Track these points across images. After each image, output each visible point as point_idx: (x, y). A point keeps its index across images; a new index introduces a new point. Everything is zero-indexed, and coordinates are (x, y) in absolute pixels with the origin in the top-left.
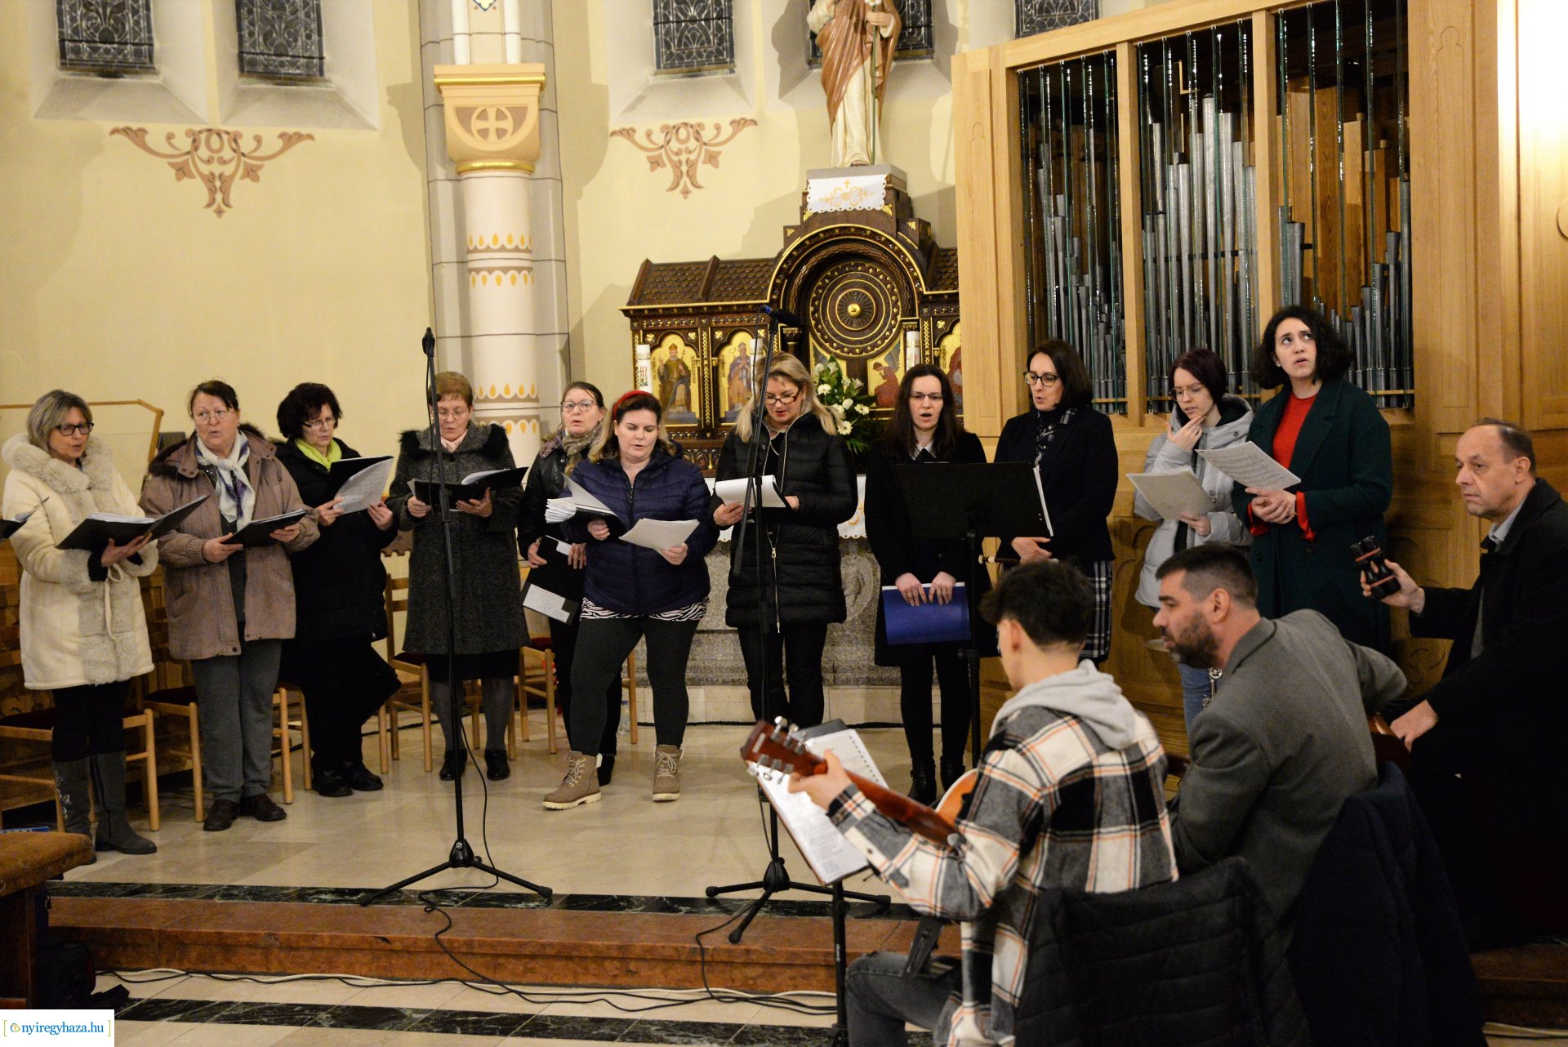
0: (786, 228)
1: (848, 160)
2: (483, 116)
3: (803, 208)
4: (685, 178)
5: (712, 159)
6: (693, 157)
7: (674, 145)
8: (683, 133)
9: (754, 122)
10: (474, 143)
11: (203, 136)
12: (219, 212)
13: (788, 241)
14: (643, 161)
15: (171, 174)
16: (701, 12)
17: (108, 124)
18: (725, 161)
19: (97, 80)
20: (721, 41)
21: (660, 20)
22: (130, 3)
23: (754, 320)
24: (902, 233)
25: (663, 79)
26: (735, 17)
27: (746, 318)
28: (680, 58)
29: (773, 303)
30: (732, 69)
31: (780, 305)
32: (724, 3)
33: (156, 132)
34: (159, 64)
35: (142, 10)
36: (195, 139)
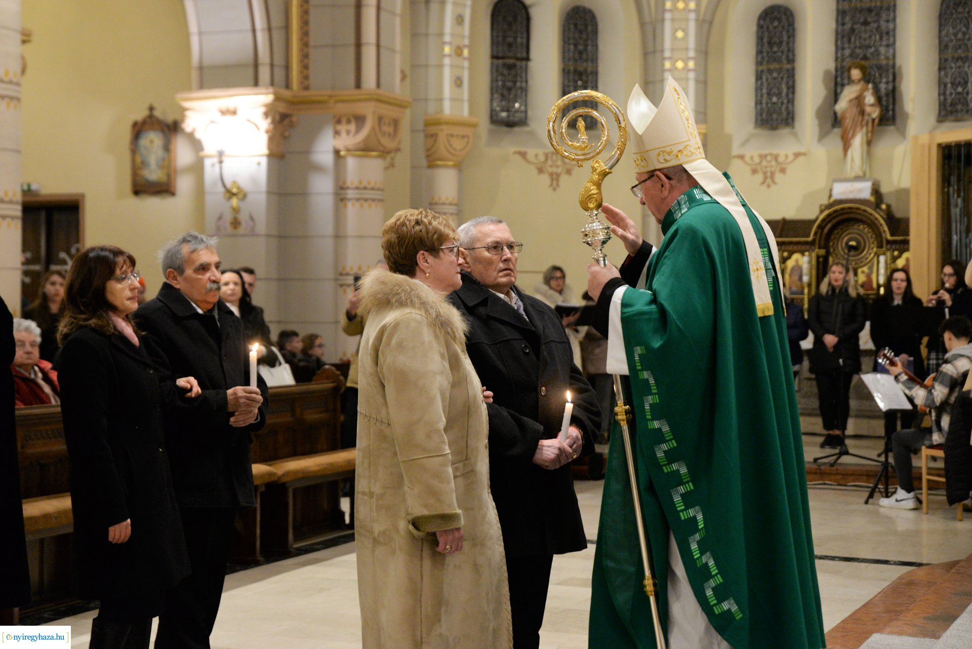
0: (821, 206)
1: (853, 175)
3: (830, 196)
5: (783, 171)
6: (773, 169)
7: (764, 163)
8: (769, 158)
9: (804, 154)
11: (550, 155)
12: (554, 189)
13: (822, 211)
14: (747, 170)
15: (536, 171)
16: (779, 99)
17: (512, 150)
18: (788, 171)
19: (505, 129)
20: (788, 114)
21: (758, 102)
22: (519, 93)
23: (804, 248)
24: (878, 210)
25: (759, 131)
26: (796, 103)
27: (800, 247)
28: (767, 121)
29: (814, 240)
30: (793, 128)
31: (817, 241)
32: (790, 96)
33: (531, 153)
34: (529, 122)
35: (524, 97)
36: (546, 155)
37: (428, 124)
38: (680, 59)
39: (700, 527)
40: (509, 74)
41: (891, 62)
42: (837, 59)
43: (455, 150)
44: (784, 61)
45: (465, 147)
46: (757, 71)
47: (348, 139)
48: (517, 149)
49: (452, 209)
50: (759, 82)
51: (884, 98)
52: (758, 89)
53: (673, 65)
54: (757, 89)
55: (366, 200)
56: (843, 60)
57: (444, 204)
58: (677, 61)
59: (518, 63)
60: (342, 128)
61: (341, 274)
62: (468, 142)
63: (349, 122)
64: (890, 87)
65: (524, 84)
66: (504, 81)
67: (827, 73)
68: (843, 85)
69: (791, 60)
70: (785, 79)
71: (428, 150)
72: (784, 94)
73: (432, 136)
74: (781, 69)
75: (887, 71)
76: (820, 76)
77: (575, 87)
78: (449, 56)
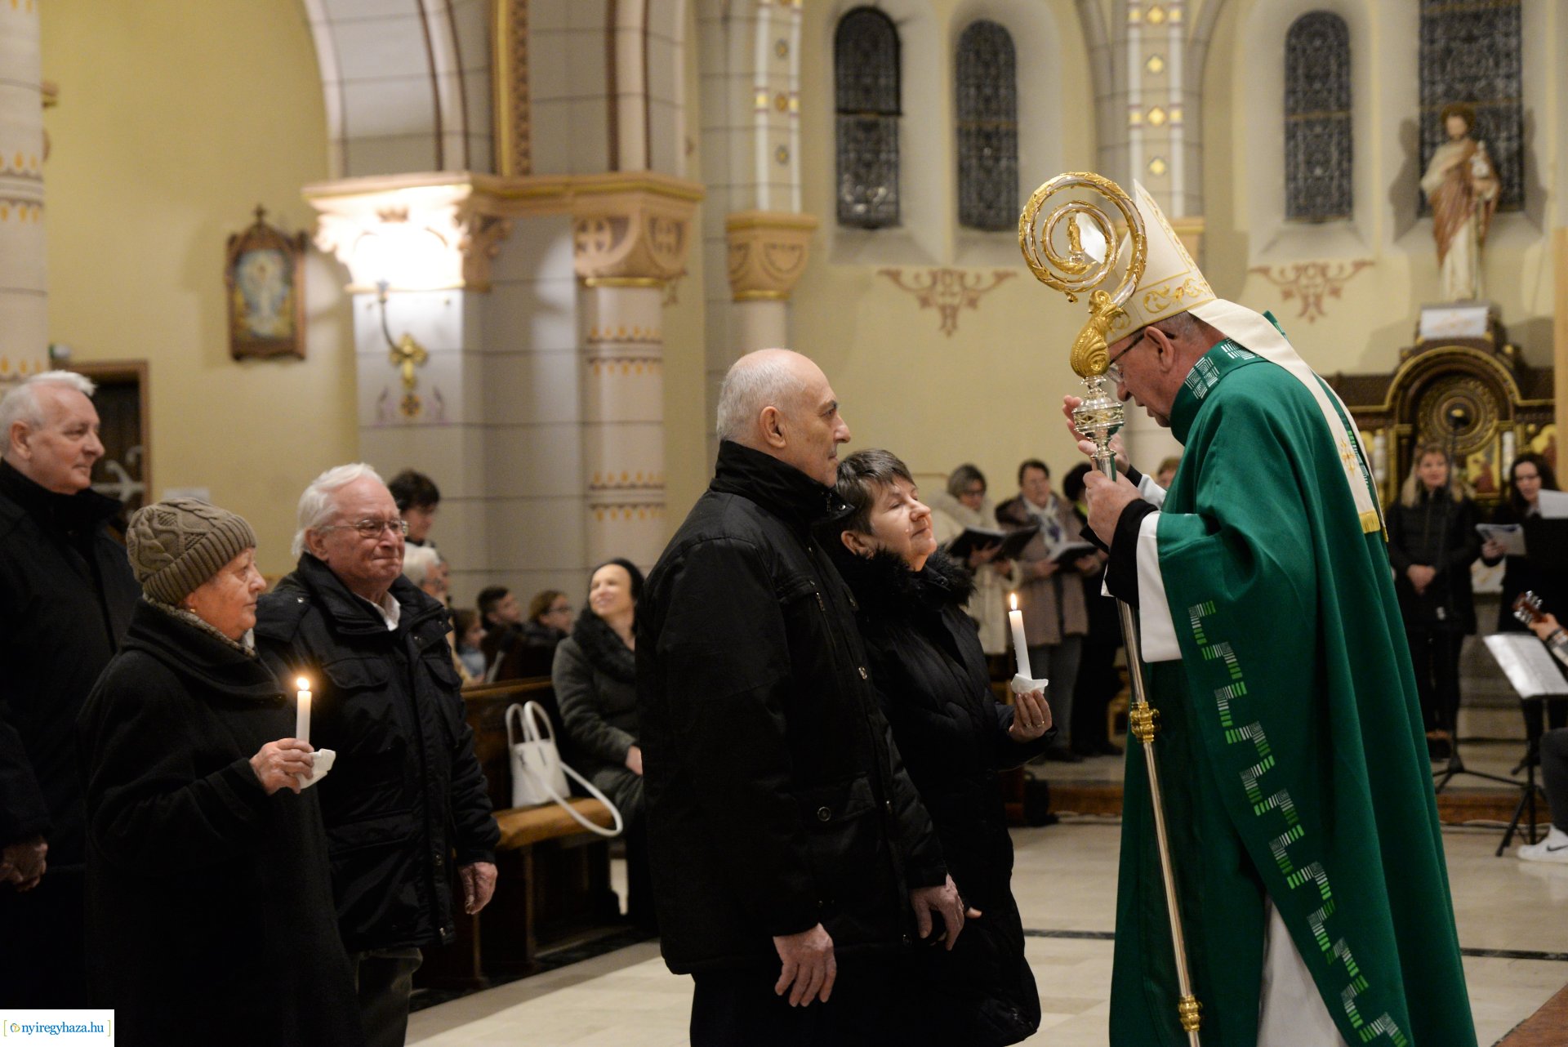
0: (1402, 351)
1: (1454, 296)
3: (1417, 334)
5: (1336, 292)
6: (1319, 290)
7: (1304, 281)
8: (1311, 272)
9: (1371, 264)
11: (939, 277)
12: (949, 334)
13: (1403, 360)
14: (1276, 292)
15: (916, 304)
16: (1325, 171)
17: (875, 268)
18: (1345, 293)
19: (862, 233)
20: (1342, 195)
21: (1291, 178)
22: (885, 171)
23: (1374, 422)
24: (1499, 356)
25: (1294, 226)
26: (1355, 177)
28: (1306, 208)
29: (1391, 409)
30: (1351, 219)
31: (1397, 411)
32: (1345, 165)
33: (908, 272)
34: (903, 219)
35: (892, 176)
36: (934, 277)
37: (733, 227)
38: (1156, 107)
39: (1325, 897)
40: (867, 140)
41: (1515, 105)
42: (1422, 101)
43: (779, 270)
44: (1334, 107)
45: (796, 266)
46: (1287, 124)
47: (600, 257)
48: (885, 266)
50: (1292, 143)
51: (1505, 166)
52: (1290, 155)
53: (1146, 116)
54: (1287, 155)
55: (632, 360)
56: (1433, 103)
58: (1151, 111)
59: (882, 120)
60: (589, 239)
61: (593, 488)
62: (800, 257)
63: (600, 228)
64: (1515, 146)
65: (893, 156)
66: (858, 152)
67: (1406, 125)
68: (1434, 145)
69: (1346, 105)
70: (1335, 139)
71: (733, 272)
72: (1334, 163)
73: (740, 248)
75: (1508, 119)
76: (1395, 130)
77: (981, 158)
78: (766, 111)
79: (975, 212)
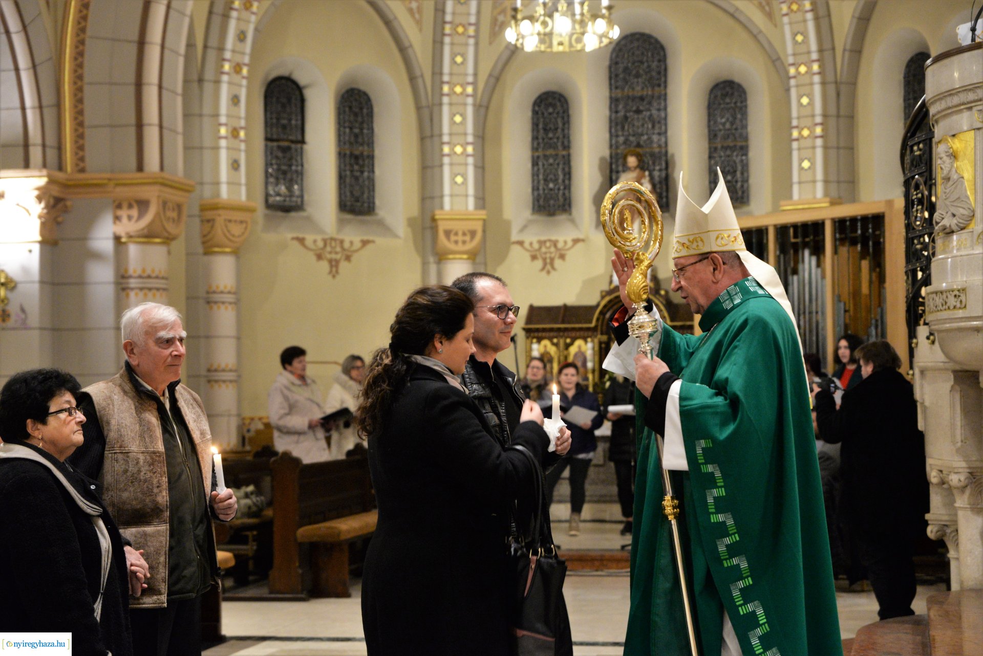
0: (602, 292)
2: (456, 234)
4: (548, 265)
5: (562, 257)
6: (553, 255)
7: (544, 250)
8: (548, 244)
9: (583, 240)
10: (451, 246)
11: (328, 242)
12: (334, 277)
13: (603, 297)
14: (527, 256)
15: (314, 258)
16: (555, 185)
17: (289, 235)
18: (568, 258)
19: (280, 214)
20: (565, 200)
21: (535, 188)
22: (295, 176)
23: (586, 334)
24: (658, 296)
25: (535, 217)
26: (573, 189)
27: (582, 333)
28: (544, 207)
29: (596, 327)
30: (570, 214)
31: (599, 328)
32: (567, 182)
33: (309, 238)
34: (306, 207)
35: (299, 182)
36: (325, 241)
37: (204, 208)
38: (458, 144)
40: (284, 157)
41: (663, 150)
42: (611, 146)
43: (233, 236)
44: (560, 148)
45: (243, 233)
46: (533, 157)
47: (129, 225)
48: (295, 235)
49: (230, 298)
50: (536, 169)
51: (658, 186)
52: (535, 175)
53: (452, 149)
54: (533, 175)
55: (151, 289)
56: (617, 147)
57: (222, 292)
58: (455, 146)
59: (293, 146)
60: (123, 213)
62: (246, 228)
63: (130, 206)
64: (664, 174)
65: (299, 168)
66: (279, 165)
67: (602, 159)
68: (618, 172)
69: (567, 147)
70: (561, 166)
71: (204, 236)
72: (560, 181)
73: (208, 221)
74: (557, 155)
75: (660, 158)
76: (596, 162)
77: (352, 171)
78: (226, 138)
79: (349, 203)
